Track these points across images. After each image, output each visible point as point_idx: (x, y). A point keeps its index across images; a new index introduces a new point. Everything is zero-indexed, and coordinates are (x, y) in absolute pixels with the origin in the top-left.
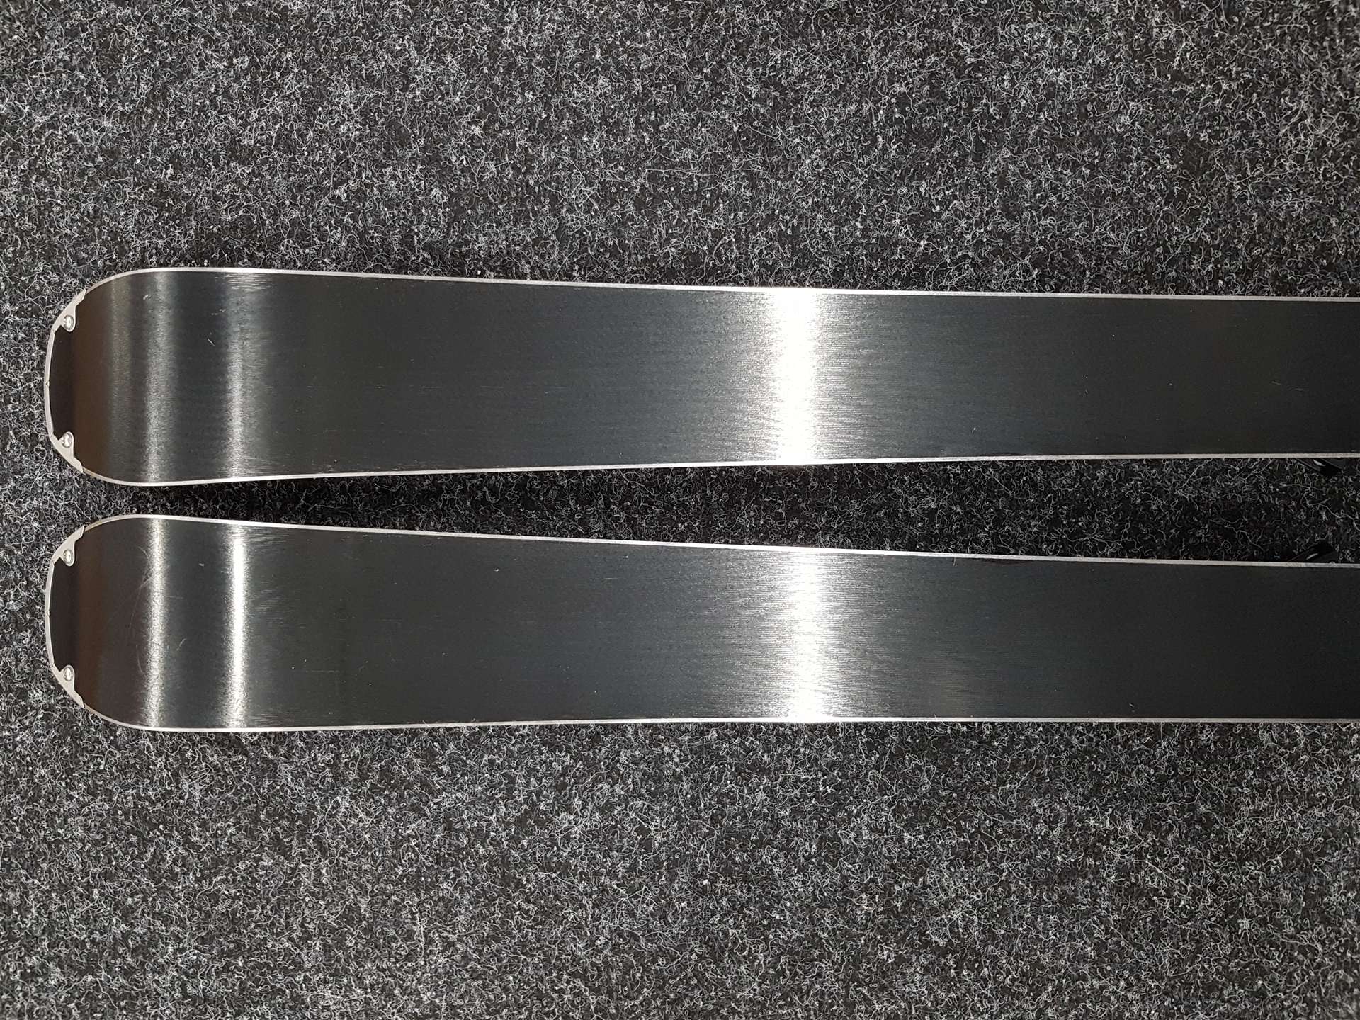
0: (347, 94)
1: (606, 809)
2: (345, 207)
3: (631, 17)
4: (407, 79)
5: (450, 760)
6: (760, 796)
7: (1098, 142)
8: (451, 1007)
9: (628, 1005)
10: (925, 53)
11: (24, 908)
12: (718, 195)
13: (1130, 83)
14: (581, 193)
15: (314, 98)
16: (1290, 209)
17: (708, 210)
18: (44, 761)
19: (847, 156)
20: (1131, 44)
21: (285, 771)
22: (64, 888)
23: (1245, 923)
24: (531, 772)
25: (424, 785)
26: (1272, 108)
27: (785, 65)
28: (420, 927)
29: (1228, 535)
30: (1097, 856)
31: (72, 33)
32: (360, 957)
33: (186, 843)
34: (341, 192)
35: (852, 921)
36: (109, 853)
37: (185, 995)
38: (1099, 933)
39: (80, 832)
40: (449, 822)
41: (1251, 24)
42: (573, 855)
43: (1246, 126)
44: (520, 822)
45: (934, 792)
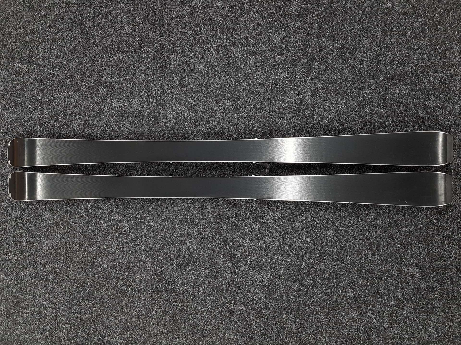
0: (46, 111)
1: (80, 214)
2: (46, 127)
3: (82, 99)
4: (54, 108)
5: (60, 207)
6: (100, 212)
7: (143, 116)
8: (61, 243)
9: (83, 242)
10: (120, 103)
11: (6, 229)
12: (93, 124)
13: (147, 108)
14: (75, 125)
15: (42, 111)
16: (169, 126)
17: (92, 126)
18: (9, 207)
19: (110, 119)
20: (147, 102)
21: (39, 209)
22: (12, 226)
23: (165, 230)
24: (71, 209)
25: (57, 211)
26: (166, 111)
27: (102, 106)
28: (57, 231)
29: (162, 173)
30: (145, 220)
31: (11, 102)
32: (49, 235)
33: (27, 219)
34: (45, 125)
35: (112, 230)
36: (17, 220)
37: (27, 241)
38: (145, 231)
39: (13, 217)
40: (60, 216)
41: (163, 98)
42: (76, 220)
43: (163, 113)
44: (69, 216)
45: (123, 211)
